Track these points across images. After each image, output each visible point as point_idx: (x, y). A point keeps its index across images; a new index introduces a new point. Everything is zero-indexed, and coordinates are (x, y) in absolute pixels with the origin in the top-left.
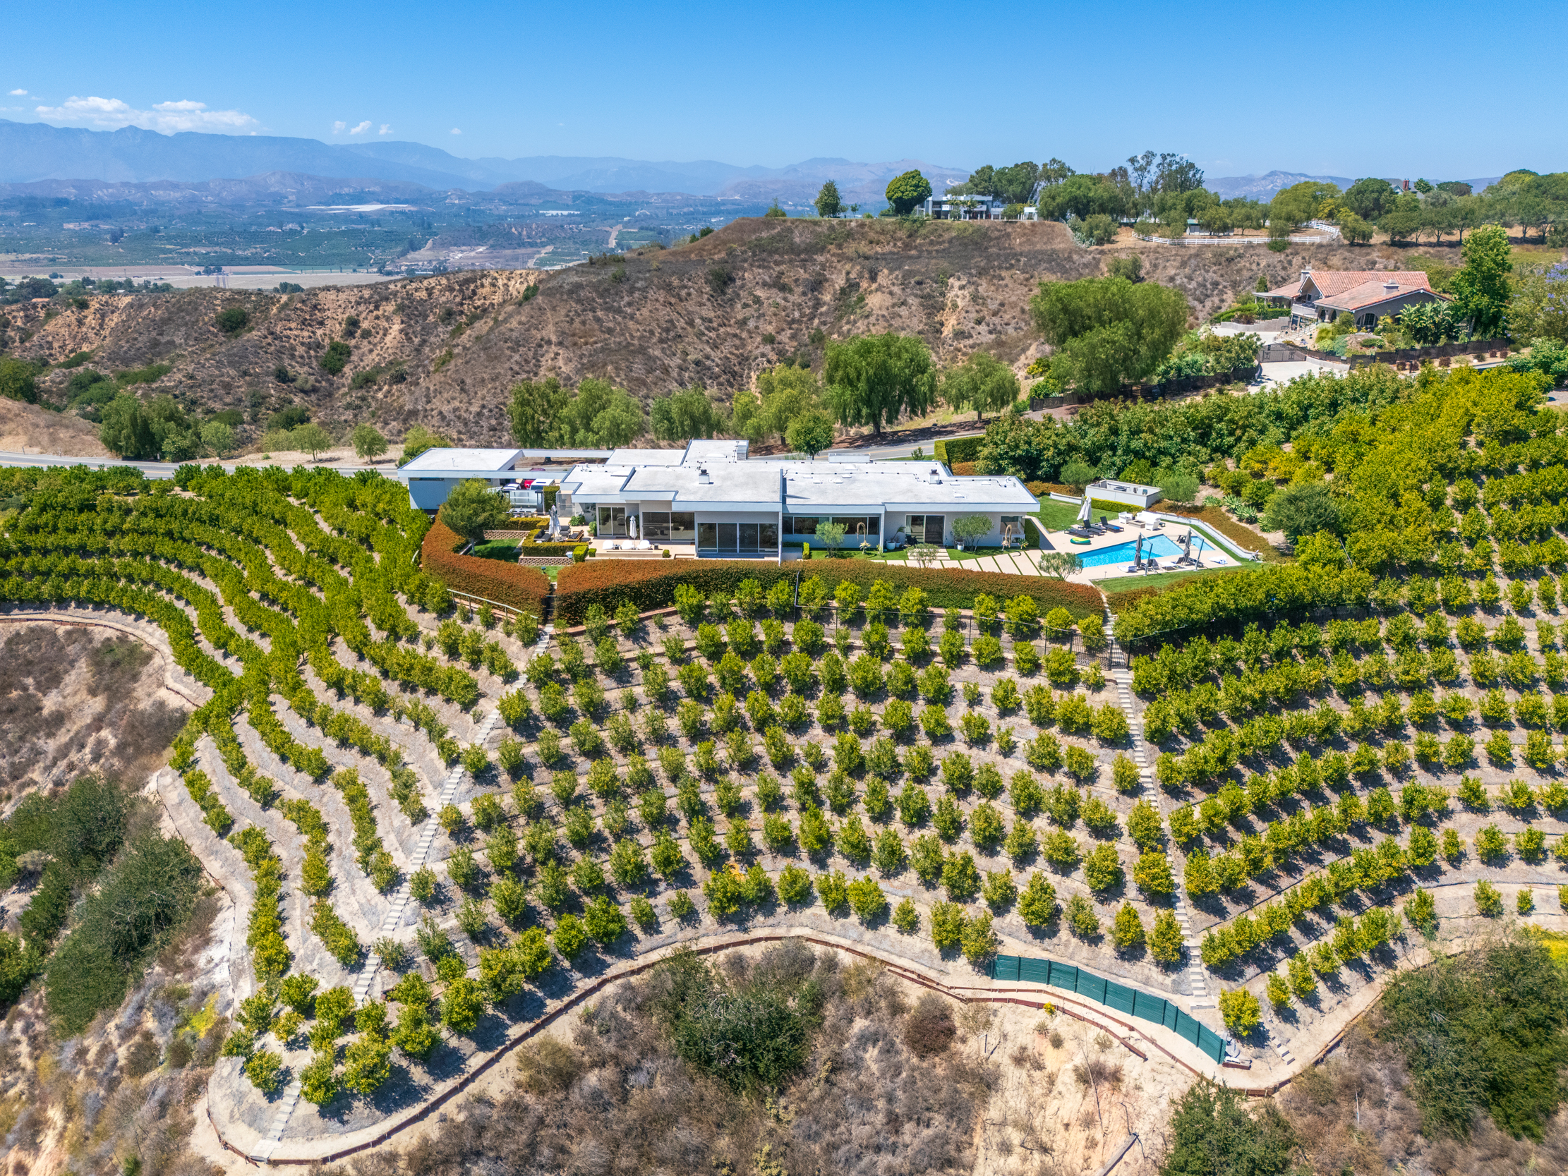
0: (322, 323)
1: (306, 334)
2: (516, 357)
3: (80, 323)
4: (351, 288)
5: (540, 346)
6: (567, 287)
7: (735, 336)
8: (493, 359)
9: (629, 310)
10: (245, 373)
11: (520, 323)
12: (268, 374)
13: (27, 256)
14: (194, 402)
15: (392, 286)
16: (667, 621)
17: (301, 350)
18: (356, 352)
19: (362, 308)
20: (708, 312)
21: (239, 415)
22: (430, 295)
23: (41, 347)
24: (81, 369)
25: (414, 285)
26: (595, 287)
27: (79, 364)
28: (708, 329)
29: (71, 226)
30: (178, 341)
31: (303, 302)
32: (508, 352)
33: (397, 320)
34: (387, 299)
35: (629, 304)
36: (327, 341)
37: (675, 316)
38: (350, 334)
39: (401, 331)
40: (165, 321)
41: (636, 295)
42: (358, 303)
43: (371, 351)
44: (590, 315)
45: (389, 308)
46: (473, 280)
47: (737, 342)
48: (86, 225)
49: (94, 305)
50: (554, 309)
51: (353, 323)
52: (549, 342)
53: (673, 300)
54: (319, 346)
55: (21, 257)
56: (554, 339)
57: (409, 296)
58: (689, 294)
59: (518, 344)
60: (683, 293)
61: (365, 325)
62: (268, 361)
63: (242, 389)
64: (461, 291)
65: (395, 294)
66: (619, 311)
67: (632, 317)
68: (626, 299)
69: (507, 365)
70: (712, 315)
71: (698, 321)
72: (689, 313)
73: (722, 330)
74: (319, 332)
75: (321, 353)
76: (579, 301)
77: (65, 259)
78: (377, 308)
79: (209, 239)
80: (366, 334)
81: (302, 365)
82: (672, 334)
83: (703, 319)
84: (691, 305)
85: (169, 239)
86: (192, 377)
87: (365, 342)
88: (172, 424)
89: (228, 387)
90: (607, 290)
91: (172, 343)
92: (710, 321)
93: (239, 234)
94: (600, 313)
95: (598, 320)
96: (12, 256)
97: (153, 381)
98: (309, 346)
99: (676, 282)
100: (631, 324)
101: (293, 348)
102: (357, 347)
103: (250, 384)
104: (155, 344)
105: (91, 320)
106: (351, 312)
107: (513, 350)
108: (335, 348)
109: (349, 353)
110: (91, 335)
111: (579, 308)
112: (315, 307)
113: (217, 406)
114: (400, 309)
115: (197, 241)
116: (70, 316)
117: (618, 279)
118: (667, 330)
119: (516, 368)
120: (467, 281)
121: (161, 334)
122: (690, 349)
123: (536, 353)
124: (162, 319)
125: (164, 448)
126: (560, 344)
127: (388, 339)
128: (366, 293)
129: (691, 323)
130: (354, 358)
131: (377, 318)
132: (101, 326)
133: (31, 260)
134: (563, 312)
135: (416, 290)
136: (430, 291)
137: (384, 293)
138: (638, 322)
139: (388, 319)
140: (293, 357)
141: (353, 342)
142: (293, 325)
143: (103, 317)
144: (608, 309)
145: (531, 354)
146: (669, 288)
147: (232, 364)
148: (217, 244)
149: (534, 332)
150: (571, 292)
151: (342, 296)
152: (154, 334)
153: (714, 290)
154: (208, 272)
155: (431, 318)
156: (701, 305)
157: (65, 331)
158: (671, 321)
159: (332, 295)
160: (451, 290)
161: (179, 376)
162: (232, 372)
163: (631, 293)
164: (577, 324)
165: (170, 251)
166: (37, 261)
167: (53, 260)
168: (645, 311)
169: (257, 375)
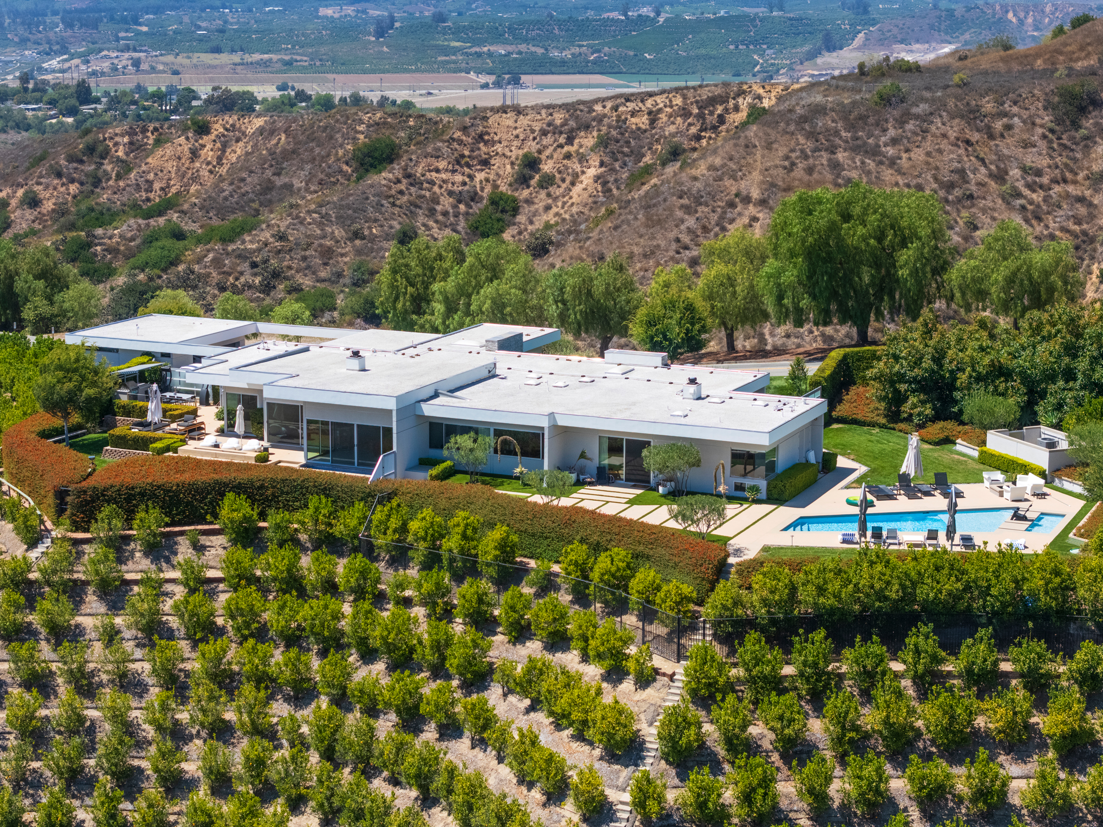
0: (486, 163)
1: (459, 178)
2: (691, 222)
3: (194, 154)
4: (537, 109)
5: (732, 205)
6: (799, 111)
7: (1081, 200)
8: (653, 222)
9: (891, 151)
10: (357, 235)
11: (712, 168)
12: (387, 237)
13: (257, 57)
14: (276, 275)
15: (598, 108)
16: (204, 540)
17: (446, 203)
18: (526, 209)
19: (548, 140)
20: (1037, 158)
21: (332, 296)
22: (653, 122)
23: (138, 187)
24: (161, 220)
25: (631, 106)
26: (844, 113)
27: (160, 214)
28: (1031, 187)
29: (329, 12)
30: (298, 184)
31: (464, 129)
32: (679, 214)
33: (595, 160)
34: (587, 127)
35: (894, 141)
36: (488, 189)
37: (969, 163)
38: (523, 180)
39: (597, 178)
40: (287, 155)
41: (910, 126)
42: (544, 133)
43: (548, 208)
44: (825, 157)
45: (587, 141)
46: (722, 99)
47: (1082, 211)
48: (350, 10)
49: (218, 128)
50: (769, 146)
51: (531, 164)
52: (747, 200)
53: (975, 137)
54: (474, 197)
55: (249, 58)
56: (755, 194)
57: (621, 122)
58: (1009, 127)
59: (698, 200)
60: (998, 125)
61: (547, 167)
62: (392, 217)
63: (347, 260)
64: (701, 116)
65: (600, 119)
66: (874, 152)
67: (893, 163)
68: (892, 132)
69: (672, 235)
70: (1044, 162)
71: (1015, 172)
72: (1001, 158)
73: (1057, 189)
74: (480, 176)
75: (476, 208)
76: (812, 135)
77: (305, 61)
78: (570, 141)
79: (515, 32)
80: (547, 181)
81: (442, 226)
82: (957, 192)
83: (1025, 170)
84: (1008, 147)
85: (457, 32)
86: (282, 237)
87: (543, 194)
88: (41, 284)
89: (327, 254)
90: (863, 118)
91: (289, 187)
92: (1039, 173)
93: (560, 23)
94: (841, 156)
95: (835, 166)
96: (236, 58)
97: (232, 241)
98: (459, 198)
99: (988, 105)
100: (888, 174)
101: (435, 200)
102: (529, 202)
103: (359, 252)
104: (268, 187)
105: (208, 153)
106: (532, 147)
107: (687, 209)
108: (497, 201)
109: (516, 211)
110: (205, 173)
111: (809, 145)
112: (480, 137)
113: (306, 282)
114: (603, 143)
115: (496, 35)
116: (182, 144)
117: (886, 100)
118: (950, 186)
119: (686, 239)
120: (713, 101)
121: (278, 174)
122: (985, 219)
123: (722, 217)
124: (284, 151)
125: (24, 315)
126: (763, 203)
127: (577, 189)
128: (559, 118)
129: (1000, 177)
130: (521, 218)
131: (568, 156)
132: (220, 159)
133: (259, 63)
134: (782, 151)
135: (633, 114)
136: (653, 116)
137: (585, 117)
138: (900, 172)
139: (582, 159)
140: (432, 212)
141: (525, 193)
142: (442, 165)
143: (225, 146)
144: (857, 148)
145: (714, 218)
146: (972, 115)
147: (341, 220)
148: (526, 40)
149: (728, 182)
150: (803, 119)
151: (523, 121)
152: (269, 173)
153: (1058, 121)
154: (498, 84)
155: (648, 159)
156: (1027, 145)
157: (171, 166)
158: (962, 172)
159: (508, 120)
160: (685, 113)
161: (266, 235)
162: (339, 232)
163: (901, 122)
164: (799, 172)
165: (455, 51)
166: (266, 64)
167: (289, 63)
168: (918, 155)
169: (373, 239)
